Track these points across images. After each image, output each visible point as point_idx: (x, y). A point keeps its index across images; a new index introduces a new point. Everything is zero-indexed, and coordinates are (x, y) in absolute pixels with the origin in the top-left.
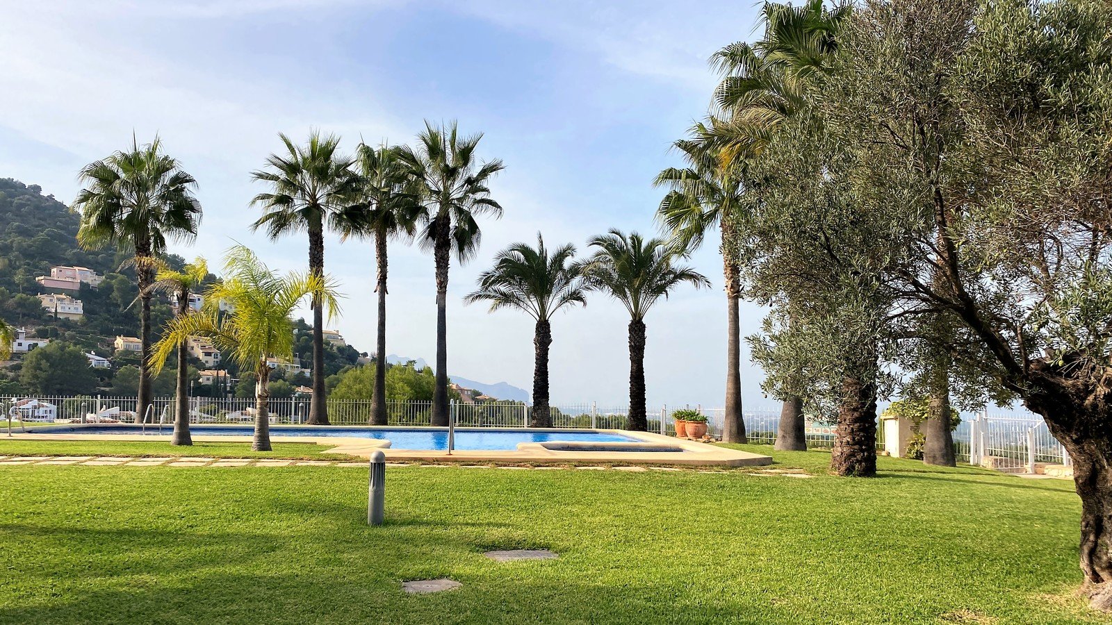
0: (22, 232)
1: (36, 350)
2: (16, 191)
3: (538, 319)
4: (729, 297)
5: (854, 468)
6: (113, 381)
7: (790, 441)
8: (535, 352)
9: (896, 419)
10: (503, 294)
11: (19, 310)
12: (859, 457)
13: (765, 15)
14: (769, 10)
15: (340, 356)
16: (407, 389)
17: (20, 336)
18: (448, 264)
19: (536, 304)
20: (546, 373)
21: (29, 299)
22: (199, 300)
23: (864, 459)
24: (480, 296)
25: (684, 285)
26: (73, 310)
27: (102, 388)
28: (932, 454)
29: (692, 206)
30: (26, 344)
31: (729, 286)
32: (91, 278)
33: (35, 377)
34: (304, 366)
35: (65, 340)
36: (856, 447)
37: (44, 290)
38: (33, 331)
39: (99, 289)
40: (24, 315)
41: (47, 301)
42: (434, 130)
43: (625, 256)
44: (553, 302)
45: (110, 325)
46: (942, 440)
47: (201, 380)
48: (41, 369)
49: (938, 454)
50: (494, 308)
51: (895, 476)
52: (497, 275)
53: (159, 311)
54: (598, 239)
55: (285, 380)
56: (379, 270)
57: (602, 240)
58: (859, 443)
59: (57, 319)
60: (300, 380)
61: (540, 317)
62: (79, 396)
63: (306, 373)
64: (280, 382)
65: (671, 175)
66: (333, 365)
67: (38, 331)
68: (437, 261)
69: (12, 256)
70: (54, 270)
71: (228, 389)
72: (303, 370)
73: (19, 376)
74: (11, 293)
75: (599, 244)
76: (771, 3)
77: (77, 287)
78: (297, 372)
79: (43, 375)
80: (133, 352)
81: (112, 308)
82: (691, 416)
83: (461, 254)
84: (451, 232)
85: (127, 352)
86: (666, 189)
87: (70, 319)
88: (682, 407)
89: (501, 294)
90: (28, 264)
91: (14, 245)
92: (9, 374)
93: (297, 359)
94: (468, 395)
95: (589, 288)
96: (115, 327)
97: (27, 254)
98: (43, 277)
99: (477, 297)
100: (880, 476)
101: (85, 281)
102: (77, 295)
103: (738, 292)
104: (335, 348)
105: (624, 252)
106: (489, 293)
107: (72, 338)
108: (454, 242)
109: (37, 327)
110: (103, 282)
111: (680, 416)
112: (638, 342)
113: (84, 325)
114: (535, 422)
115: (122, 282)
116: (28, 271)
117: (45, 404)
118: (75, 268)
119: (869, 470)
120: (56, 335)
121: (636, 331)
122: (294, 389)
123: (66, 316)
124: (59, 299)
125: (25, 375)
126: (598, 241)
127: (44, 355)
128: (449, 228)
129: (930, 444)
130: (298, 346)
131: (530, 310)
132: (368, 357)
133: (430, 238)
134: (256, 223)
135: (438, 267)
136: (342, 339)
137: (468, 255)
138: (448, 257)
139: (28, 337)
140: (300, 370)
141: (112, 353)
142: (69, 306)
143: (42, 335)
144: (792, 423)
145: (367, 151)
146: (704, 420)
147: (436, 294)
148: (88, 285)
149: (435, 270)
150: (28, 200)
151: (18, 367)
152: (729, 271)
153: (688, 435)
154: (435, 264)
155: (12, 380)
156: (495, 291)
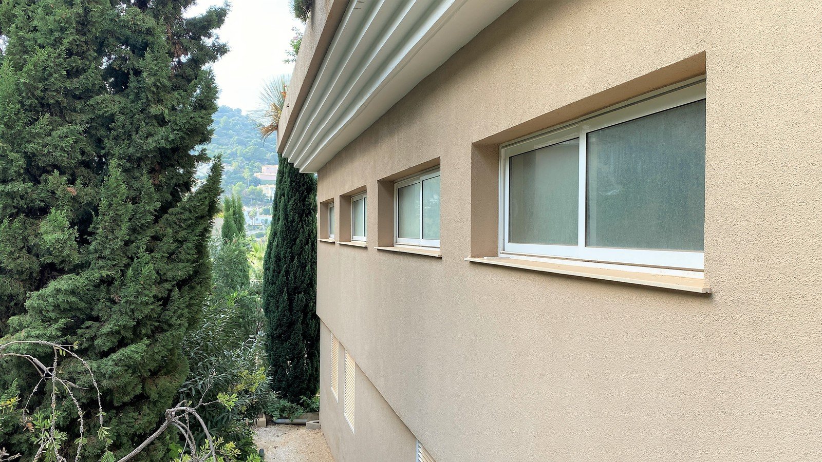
109: (264, 207)
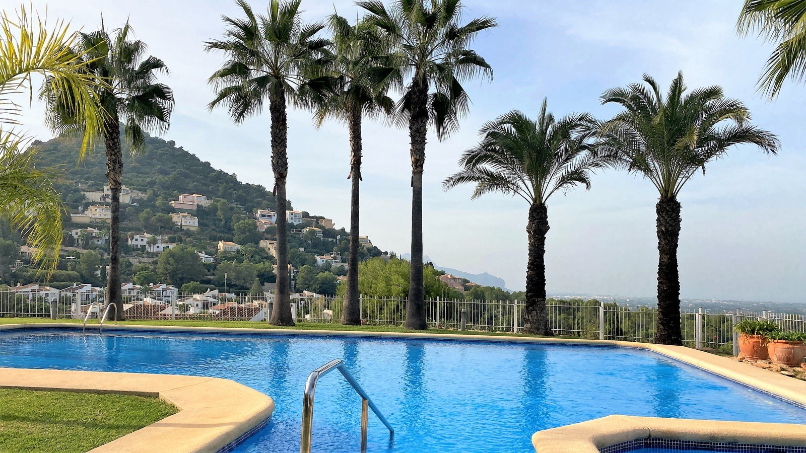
0: (163, 172)
1: (167, 251)
2: (160, 145)
3: (532, 202)
6: (215, 272)
8: (528, 242)
10: (490, 175)
11: (158, 224)
15: (369, 254)
16: (401, 281)
17: (159, 241)
18: (424, 139)
19: (530, 185)
20: (543, 267)
21: (164, 216)
22: (274, 215)
24: (462, 178)
26: (191, 223)
27: (209, 277)
30: (162, 246)
32: (205, 202)
33: (166, 269)
34: (343, 261)
35: (186, 244)
37: (174, 210)
38: (166, 238)
39: (209, 209)
40: (162, 227)
41: (175, 218)
44: (550, 183)
45: (215, 233)
47: (274, 271)
48: (169, 264)
50: (479, 192)
53: (247, 223)
54: (615, 94)
55: (330, 272)
56: (353, 154)
57: (621, 94)
59: (183, 230)
60: (341, 272)
61: (535, 200)
62: (192, 282)
63: (345, 267)
64: (327, 272)
67: (169, 238)
68: (411, 136)
69: (155, 188)
70: (181, 197)
71: (292, 277)
72: (343, 264)
73: (156, 268)
74: (154, 213)
75: (616, 101)
77: (195, 208)
78: (338, 265)
79: (170, 268)
80: (230, 252)
81: (217, 222)
83: (441, 126)
84: (430, 101)
85: (225, 252)
87: (190, 229)
89: (488, 175)
90: (165, 193)
91: (157, 181)
92: (150, 267)
93: (339, 257)
94: (459, 282)
96: (219, 235)
97: (165, 187)
98: (173, 202)
99: (459, 180)
101: (200, 204)
102: (195, 213)
104: (365, 249)
106: (472, 174)
107: (190, 242)
108: (432, 115)
110: (212, 204)
112: (671, 225)
113: (199, 234)
114: (528, 326)
115: (224, 204)
116: (165, 198)
117: (171, 287)
118: (194, 195)
120: (181, 241)
121: (668, 211)
122: (337, 278)
123: (188, 227)
124: (183, 216)
125: (160, 268)
126: (616, 97)
127: (171, 254)
128: (427, 96)
130: (340, 247)
131: (522, 193)
132: (388, 255)
135: (413, 143)
136: (370, 242)
137: (449, 127)
138: (425, 131)
139: (163, 242)
140: (341, 264)
141: (216, 253)
142: (190, 221)
143: (172, 240)
145: (341, 23)
147: (411, 174)
148: (202, 206)
149: (410, 147)
150: (167, 150)
151: (155, 263)
153: (771, 361)
154: (409, 140)
155: (152, 271)
156: (481, 171)
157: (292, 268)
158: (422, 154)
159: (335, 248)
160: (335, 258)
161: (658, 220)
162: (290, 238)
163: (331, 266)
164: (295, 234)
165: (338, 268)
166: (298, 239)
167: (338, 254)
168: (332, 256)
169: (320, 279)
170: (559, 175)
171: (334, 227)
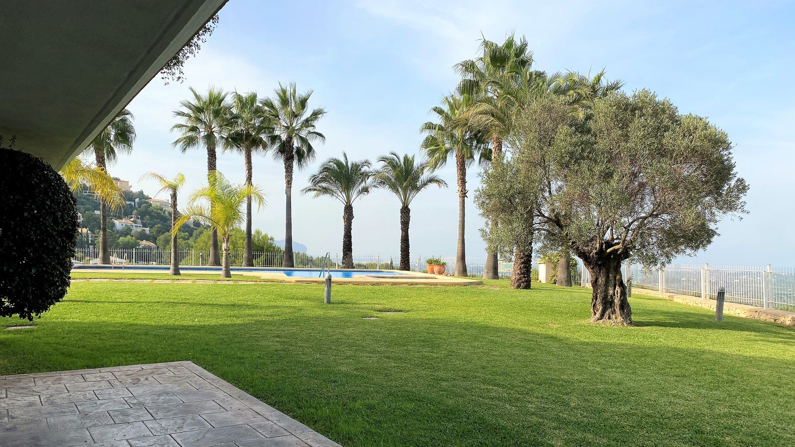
3: (345, 203)
4: (460, 197)
5: (520, 285)
7: (491, 274)
8: (344, 224)
9: (545, 263)
10: (325, 188)
12: (523, 280)
13: (484, 46)
14: (486, 44)
18: (292, 170)
19: (344, 195)
20: (351, 237)
23: (526, 282)
24: (310, 189)
25: (433, 186)
28: (560, 281)
29: (441, 146)
31: (460, 190)
34: (145, 225)
36: (522, 275)
42: (284, 87)
43: (399, 169)
44: (354, 193)
46: (565, 274)
49: (563, 281)
50: (317, 196)
51: (540, 289)
52: (321, 176)
54: (383, 158)
55: (132, 236)
56: (247, 172)
57: (386, 159)
58: (523, 274)
60: (142, 236)
61: (347, 202)
63: (146, 231)
64: (128, 237)
65: (429, 126)
66: (166, 225)
72: (144, 228)
75: (384, 161)
76: (487, 40)
78: (139, 230)
82: (437, 262)
83: (300, 164)
84: (294, 151)
86: (427, 134)
88: (430, 257)
89: (323, 188)
93: (139, 221)
95: (376, 187)
99: (308, 190)
100: (532, 289)
103: (465, 194)
104: (166, 213)
105: (398, 166)
106: (316, 188)
108: (296, 157)
111: (430, 262)
114: (344, 265)
119: (528, 286)
121: (405, 213)
122: (139, 243)
126: (384, 159)
128: (293, 148)
129: (559, 276)
130: (139, 211)
131: (340, 198)
133: (280, 153)
134: (175, 142)
135: (287, 172)
137: (304, 164)
140: (142, 228)
144: (492, 266)
145: (240, 98)
146: (444, 264)
147: (285, 188)
149: (285, 173)
152: (460, 182)
153: (435, 272)
154: (284, 170)
156: (320, 187)
157: (89, 232)
158: (291, 178)
159: (135, 212)
160: (135, 222)
161: (401, 216)
162: (84, 200)
163: (131, 230)
164: (89, 196)
165: (139, 233)
166: (92, 201)
167: (138, 218)
168: (132, 220)
169: (121, 243)
170: (358, 190)
171: (131, 189)
